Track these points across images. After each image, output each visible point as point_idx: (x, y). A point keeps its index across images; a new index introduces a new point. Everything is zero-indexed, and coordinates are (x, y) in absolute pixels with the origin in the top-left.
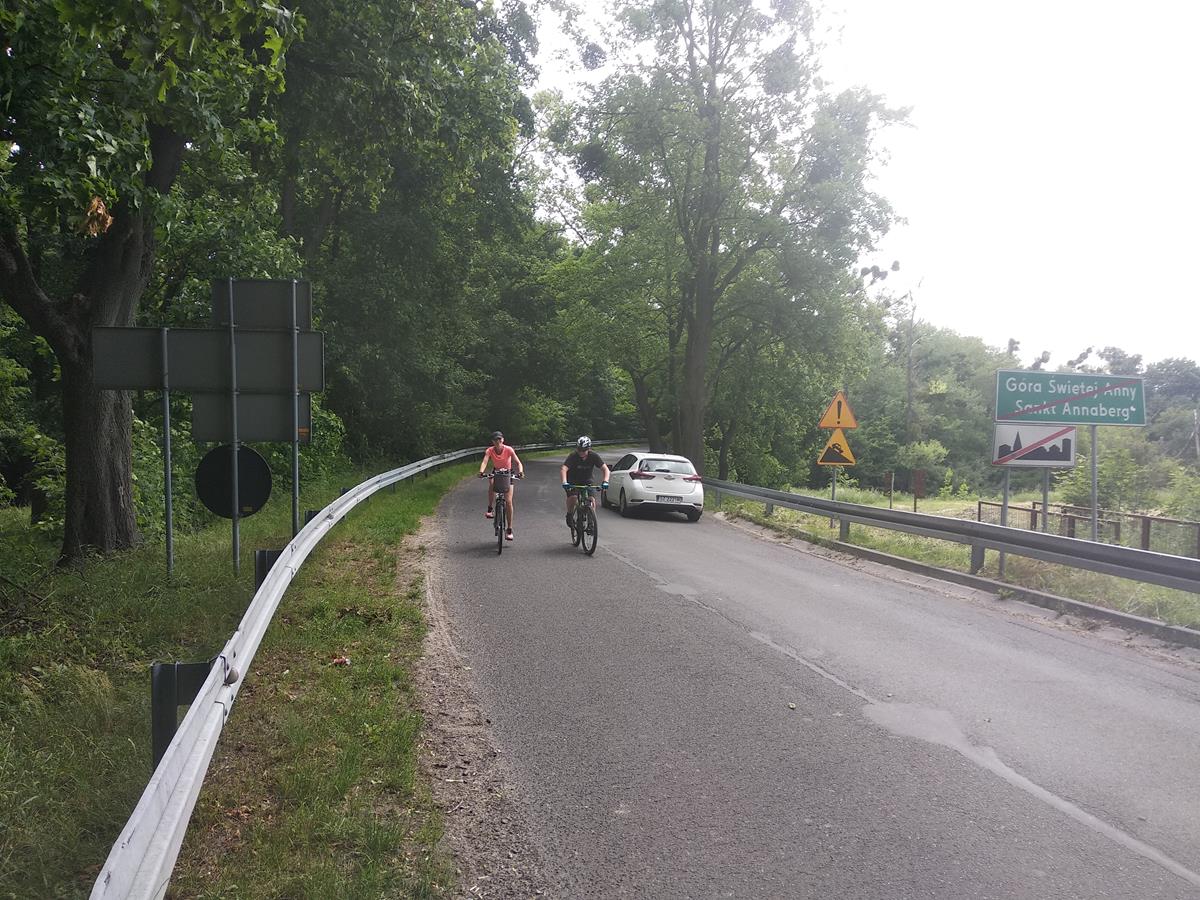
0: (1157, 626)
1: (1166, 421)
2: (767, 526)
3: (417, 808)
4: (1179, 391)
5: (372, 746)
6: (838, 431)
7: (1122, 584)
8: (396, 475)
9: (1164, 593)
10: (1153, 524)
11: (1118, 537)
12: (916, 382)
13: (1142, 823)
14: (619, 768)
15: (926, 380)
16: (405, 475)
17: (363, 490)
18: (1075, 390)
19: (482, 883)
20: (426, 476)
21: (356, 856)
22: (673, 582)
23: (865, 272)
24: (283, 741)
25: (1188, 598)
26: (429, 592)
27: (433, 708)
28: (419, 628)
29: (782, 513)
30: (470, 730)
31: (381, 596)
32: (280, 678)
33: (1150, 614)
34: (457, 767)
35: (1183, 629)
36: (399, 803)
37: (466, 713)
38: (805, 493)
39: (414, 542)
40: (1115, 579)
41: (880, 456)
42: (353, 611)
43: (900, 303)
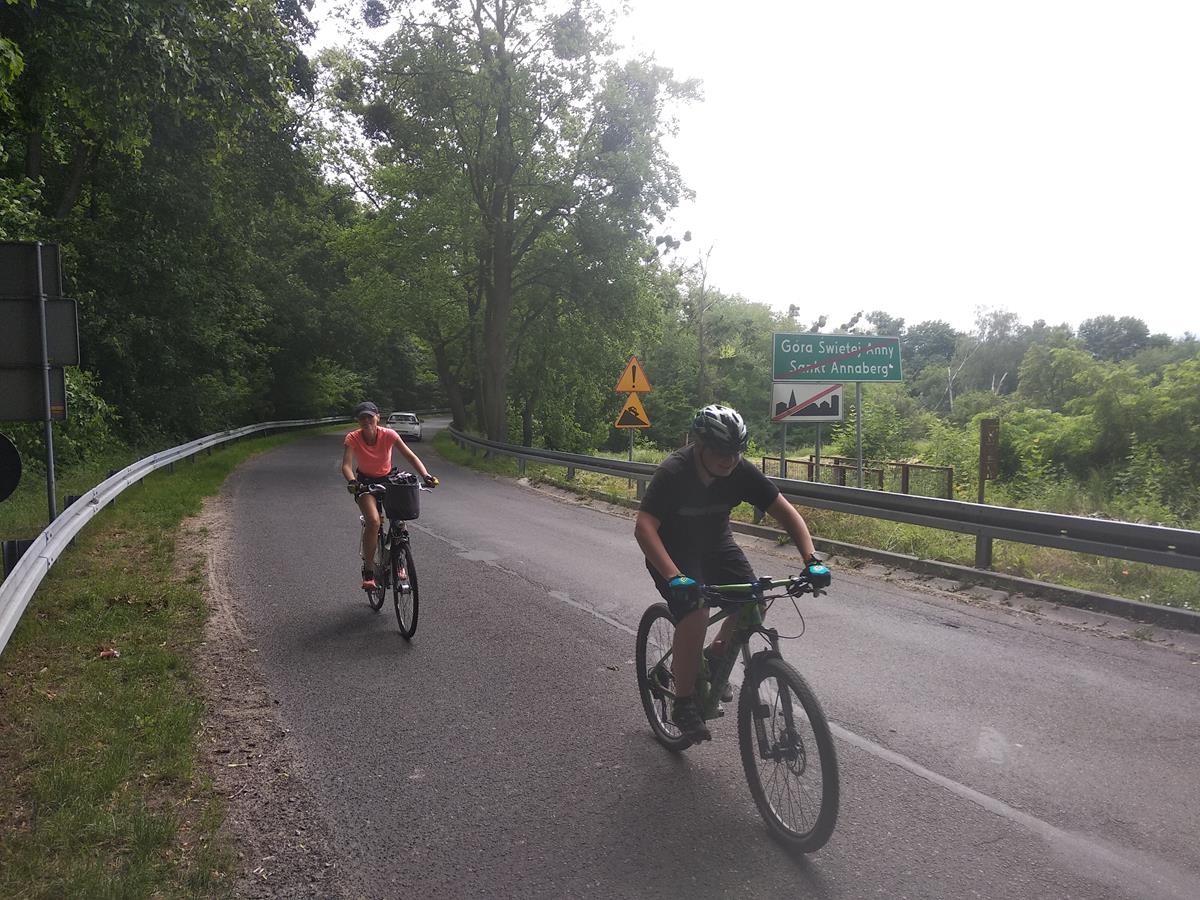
0: (911, 560)
1: (926, 378)
2: (570, 490)
3: (196, 796)
4: (935, 350)
5: (144, 739)
6: (634, 396)
7: (884, 525)
8: (175, 454)
9: (918, 531)
10: (912, 472)
11: (881, 484)
12: (708, 347)
13: (893, 734)
14: (415, 734)
15: (716, 345)
16: (184, 454)
17: (135, 472)
18: (841, 350)
19: (267, 865)
20: (209, 454)
21: (125, 853)
22: (475, 549)
23: (660, 241)
24: (40, 742)
25: (938, 535)
26: (212, 576)
27: (216, 694)
28: (200, 612)
29: (583, 476)
30: (256, 712)
31: (156, 583)
32: (37, 678)
33: (907, 551)
34: (241, 751)
35: (933, 562)
36: (175, 794)
37: (252, 696)
38: (608, 456)
39: (196, 524)
40: (877, 521)
41: (676, 418)
42: (124, 600)
43: (691, 271)
